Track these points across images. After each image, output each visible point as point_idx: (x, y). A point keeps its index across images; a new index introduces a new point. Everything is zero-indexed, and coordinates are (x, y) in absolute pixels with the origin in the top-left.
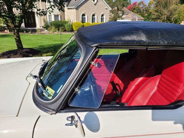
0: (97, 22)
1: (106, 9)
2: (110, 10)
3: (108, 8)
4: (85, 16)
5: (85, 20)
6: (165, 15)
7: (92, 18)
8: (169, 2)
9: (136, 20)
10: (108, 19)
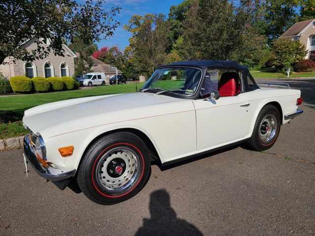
0: (55, 76)
1: (68, 55)
2: (74, 58)
3: (71, 55)
4: (31, 66)
5: (32, 73)
6: (152, 66)
7: (46, 70)
8: (154, 50)
9: (115, 74)
10: (73, 73)
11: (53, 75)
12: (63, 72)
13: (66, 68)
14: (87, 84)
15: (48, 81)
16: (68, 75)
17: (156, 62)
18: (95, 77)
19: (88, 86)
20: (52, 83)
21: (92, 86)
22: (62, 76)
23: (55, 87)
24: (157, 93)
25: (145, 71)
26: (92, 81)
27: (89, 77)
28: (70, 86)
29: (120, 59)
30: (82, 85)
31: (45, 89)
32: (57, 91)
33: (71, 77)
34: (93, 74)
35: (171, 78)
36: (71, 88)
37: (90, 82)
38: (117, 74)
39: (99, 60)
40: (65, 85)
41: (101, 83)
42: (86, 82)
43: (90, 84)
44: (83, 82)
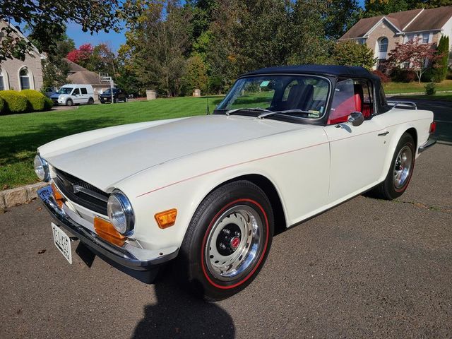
0: (11, 88)
1: (31, 55)
2: (42, 60)
3: (36, 55)
9: (110, 86)
10: (40, 84)
11: (6, 88)
12: (24, 83)
13: (29, 75)
14: (64, 102)
16: (32, 87)
17: (171, 70)
18: (76, 92)
19: (67, 105)
20: (8, 99)
21: (72, 105)
22: (22, 88)
23: (13, 107)
24: (260, 117)
25: (155, 84)
26: (73, 97)
27: (67, 91)
28: (38, 106)
29: (113, 64)
30: (57, 104)
32: (16, 112)
33: (38, 90)
34: (74, 86)
35: (192, 94)
36: (39, 108)
37: (69, 99)
38: (112, 87)
39: (78, 64)
40: (29, 104)
41: (87, 101)
42: (62, 98)
43: (69, 103)
44: (57, 98)
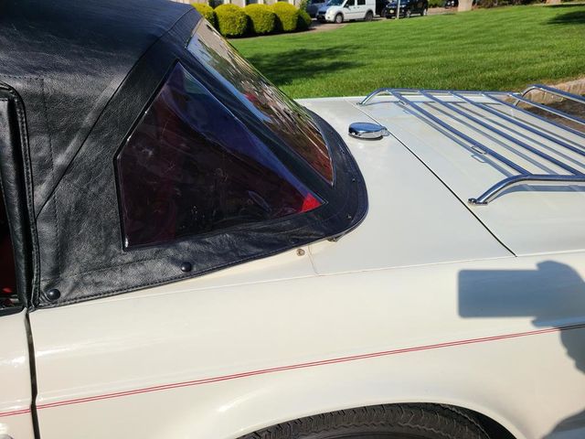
14: (332, 19)
15: (243, 13)
19: (334, 22)
20: (253, 16)
21: (343, 22)
23: (258, 26)
26: (345, 10)
28: (289, 24)
30: (322, 21)
31: (236, 32)
32: (261, 34)
33: (298, 2)
36: (290, 28)
37: (340, 14)
40: (278, 22)
41: (363, 15)
42: (330, 13)
43: (339, 19)
44: (325, 13)
